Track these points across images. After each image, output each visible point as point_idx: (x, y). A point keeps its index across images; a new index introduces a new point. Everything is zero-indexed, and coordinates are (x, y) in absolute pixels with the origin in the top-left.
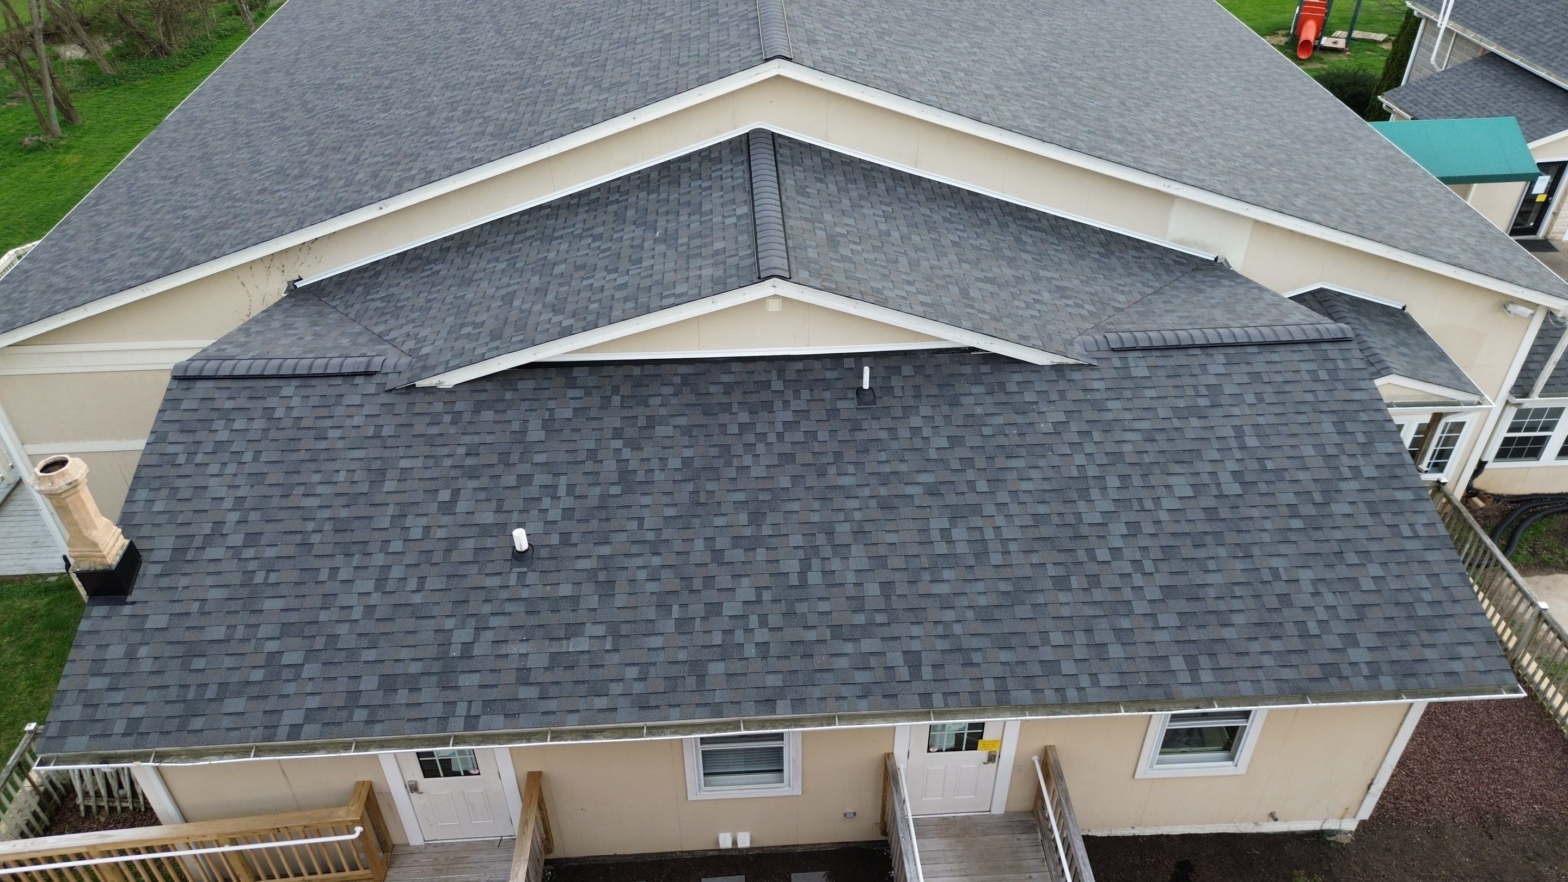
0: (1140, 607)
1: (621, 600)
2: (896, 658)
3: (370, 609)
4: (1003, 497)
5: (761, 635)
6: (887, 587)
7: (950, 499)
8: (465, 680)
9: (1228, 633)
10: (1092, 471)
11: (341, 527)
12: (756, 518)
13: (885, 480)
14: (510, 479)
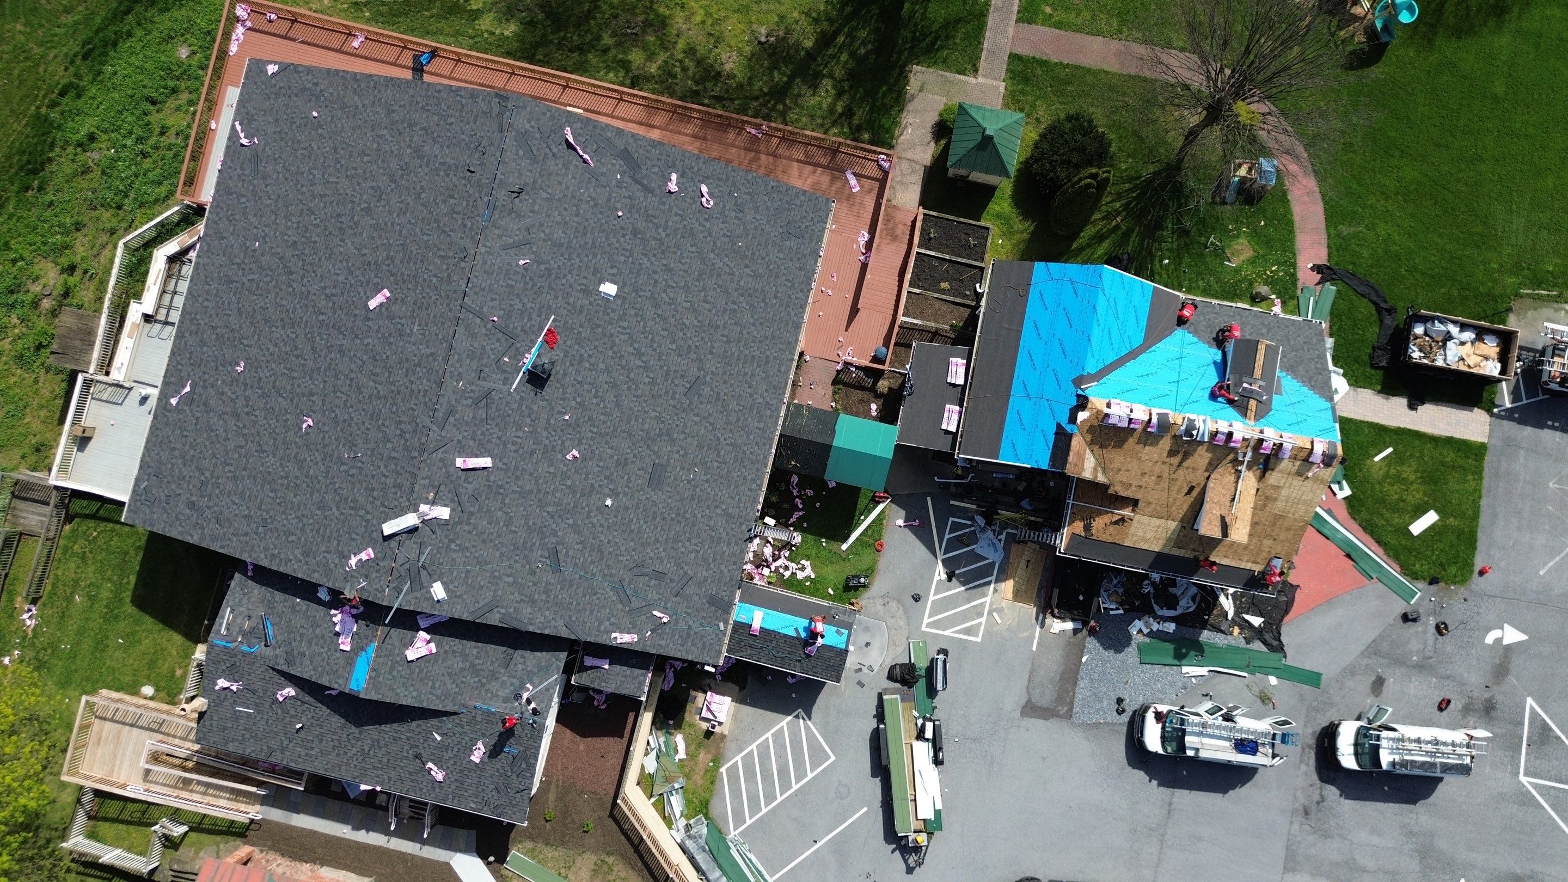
1: (324, 744)
2: (386, 778)
3: (264, 730)
4: (425, 745)
5: (355, 763)
6: (388, 760)
7: (412, 742)
8: (287, 753)
9: (465, 794)
10: (452, 745)
11: (256, 705)
13: (397, 732)
14: (299, 703)
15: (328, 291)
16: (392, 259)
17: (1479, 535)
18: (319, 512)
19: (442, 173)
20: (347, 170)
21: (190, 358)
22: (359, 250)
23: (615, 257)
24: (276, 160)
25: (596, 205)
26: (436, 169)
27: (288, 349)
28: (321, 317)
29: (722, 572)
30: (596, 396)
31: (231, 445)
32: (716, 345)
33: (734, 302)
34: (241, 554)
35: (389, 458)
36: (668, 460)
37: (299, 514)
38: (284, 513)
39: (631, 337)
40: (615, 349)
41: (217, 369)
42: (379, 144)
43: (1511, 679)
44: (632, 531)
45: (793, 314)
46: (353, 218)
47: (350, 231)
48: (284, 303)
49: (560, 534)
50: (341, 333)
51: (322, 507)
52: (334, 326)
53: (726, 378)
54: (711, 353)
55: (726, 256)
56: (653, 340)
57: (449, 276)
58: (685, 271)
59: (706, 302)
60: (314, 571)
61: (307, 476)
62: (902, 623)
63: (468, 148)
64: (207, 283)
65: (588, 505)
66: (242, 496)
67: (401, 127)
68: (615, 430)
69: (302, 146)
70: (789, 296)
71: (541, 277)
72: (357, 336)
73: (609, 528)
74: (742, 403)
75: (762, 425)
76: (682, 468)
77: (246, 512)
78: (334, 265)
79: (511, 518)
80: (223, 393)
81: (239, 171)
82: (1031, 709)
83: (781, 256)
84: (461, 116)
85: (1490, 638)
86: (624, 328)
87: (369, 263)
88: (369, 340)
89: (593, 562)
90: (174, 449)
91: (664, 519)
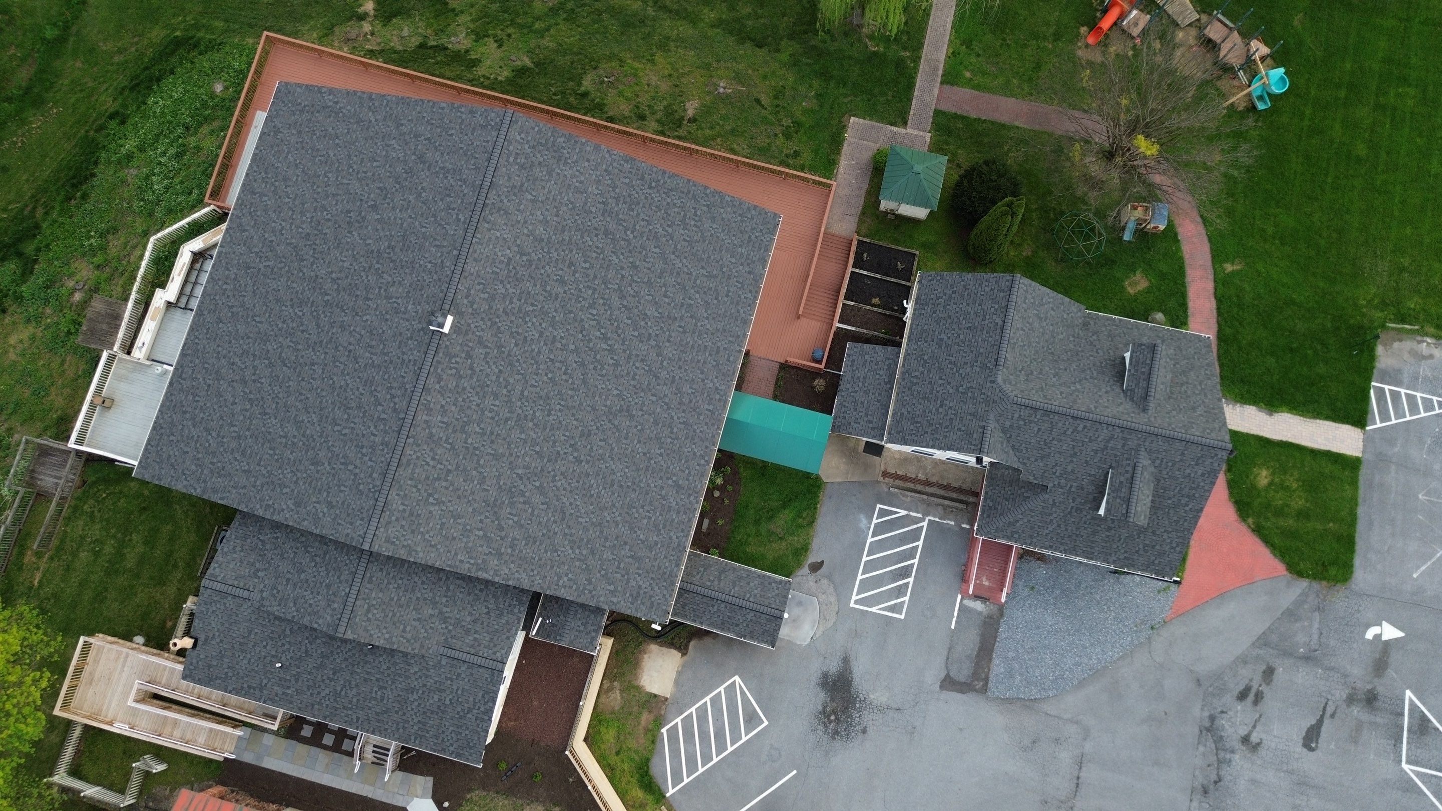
0: (411, 723)
1: (300, 683)
2: (354, 717)
3: (246, 668)
4: (393, 687)
5: (328, 702)
6: (358, 700)
7: (381, 683)
8: (265, 692)
9: (427, 735)
10: (417, 687)
11: (241, 644)
12: (334, 674)
13: (368, 673)
14: (280, 644)
15: (334, 275)
16: (393, 248)
17: (1357, 539)
18: (312, 467)
19: (441, 176)
20: (358, 173)
21: (206, 334)
22: (365, 240)
23: (588, 253)
24: (296, 165)
25: (574, 208)
26: (437, 172)
27: (294, 325)
28: (326, 298)
29: (671, 538)
30: (565, 374)
31: (238, 408)
32: (673, 335)
33: (690, 298)
34: (239, 504)
35: (379, 418)
36: (627, 433)
37: (294, 469)
38: (280, 468)
39: (599, 323)
40: (584, 333)
41: (230, 342)
42: (387, 151)
43: (1391, 672)
44: (592, 496)
45: (742, 311)
46: (360, 214)
47: (357, 225)
48: (295, 285)
49: (527, 494)
50: (344, 311)
51: (316, 463)
52: (337, 305)
53: (681, 363)
54: (668, 341)
55: (685, 258)
56: (618, 327)
57: (442, 262)
58: (649, 269)
59: (665, 296)
60: (304, 520)
61: (303, 436)
62: (833, 599)
63: (466, 155)
64: (228, 269)
65: (553, 470)
66: (243, 453)
67: (407, 137)
68: (581, 404)
69: (320, 153)
70: (739, 296)
71: (522, 266)
72: (357, 314)
73: (571, 492)
74: (694, 387)
75: (711, 407)
76: (639, 442)
77: (246, 468)
78: (341, 253)
79: (484, 477)
80: (233, 364)
81: (263, 174)
82: (949, 683)
83: (734, 260)
84: (461, 128)
85: (1370, 634)
86: (593, 315)
87: (372, 252)
88: (368, 317)
89: (555, 522)
90: (185, 412)
91: (621, 486)
